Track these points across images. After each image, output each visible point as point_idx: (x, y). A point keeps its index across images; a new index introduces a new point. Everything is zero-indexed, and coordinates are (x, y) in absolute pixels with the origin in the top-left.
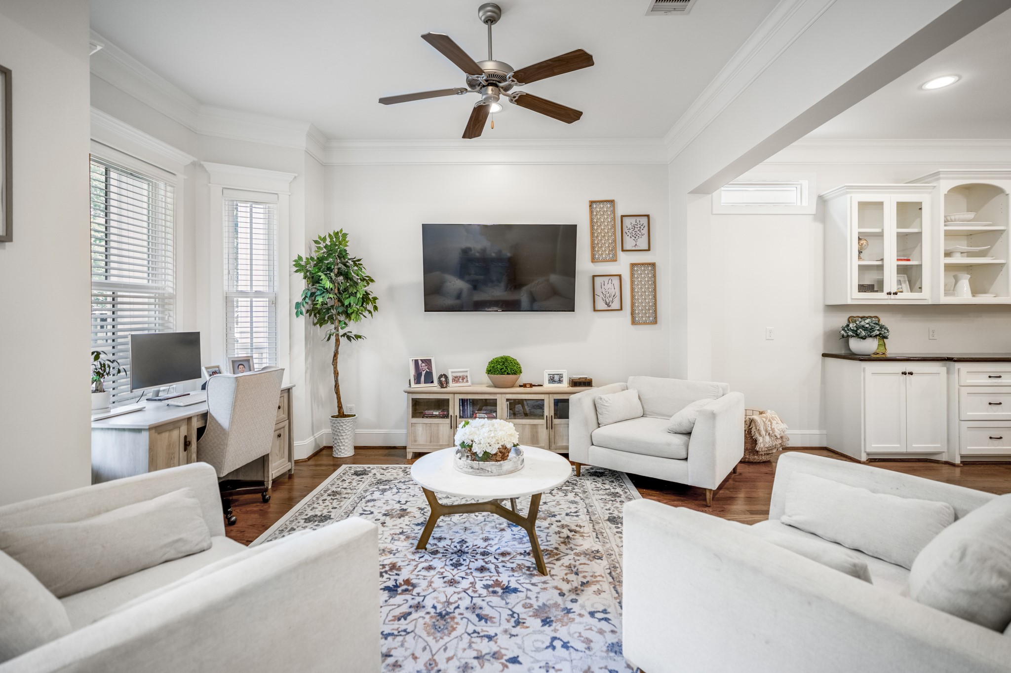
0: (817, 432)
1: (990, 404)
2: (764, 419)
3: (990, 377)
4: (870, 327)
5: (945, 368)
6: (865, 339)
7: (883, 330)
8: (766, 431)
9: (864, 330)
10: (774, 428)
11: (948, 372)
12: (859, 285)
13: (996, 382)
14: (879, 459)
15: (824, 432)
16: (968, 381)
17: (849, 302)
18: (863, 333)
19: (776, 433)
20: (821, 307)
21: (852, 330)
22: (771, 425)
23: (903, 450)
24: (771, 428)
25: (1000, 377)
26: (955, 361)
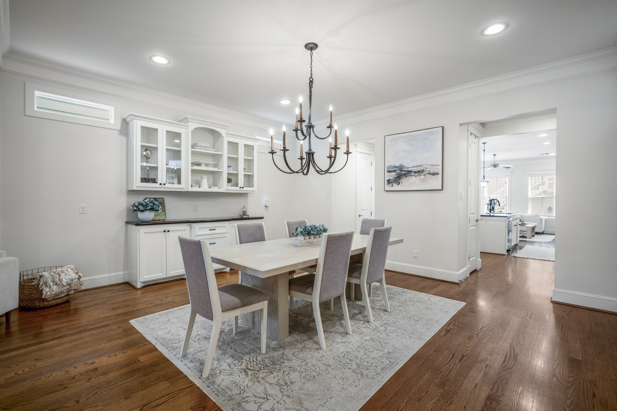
0: (121, 273)
1: (210, 244)
2: (53, 274)
3: (210, 230)
4: (146, 204)
5: (189, 227)
6: (144, 211)
7: (155, 206)
8: (53, 281)
9: (143, 206)
10: (62, 279)
11: (191, 229)
12: (141, 178)
13: (213, 232)
14: (152, 284)
15: (127, 272)
16: (199, 233)
17: (135, 188)
18: (142, 208)
19: (63, 283)
20: (125, 191)
21: (136, 206)
22: (59, 277)
23: (165, 276)
24: (59, 279)
25: (215, 229)
26: (192, 223)
